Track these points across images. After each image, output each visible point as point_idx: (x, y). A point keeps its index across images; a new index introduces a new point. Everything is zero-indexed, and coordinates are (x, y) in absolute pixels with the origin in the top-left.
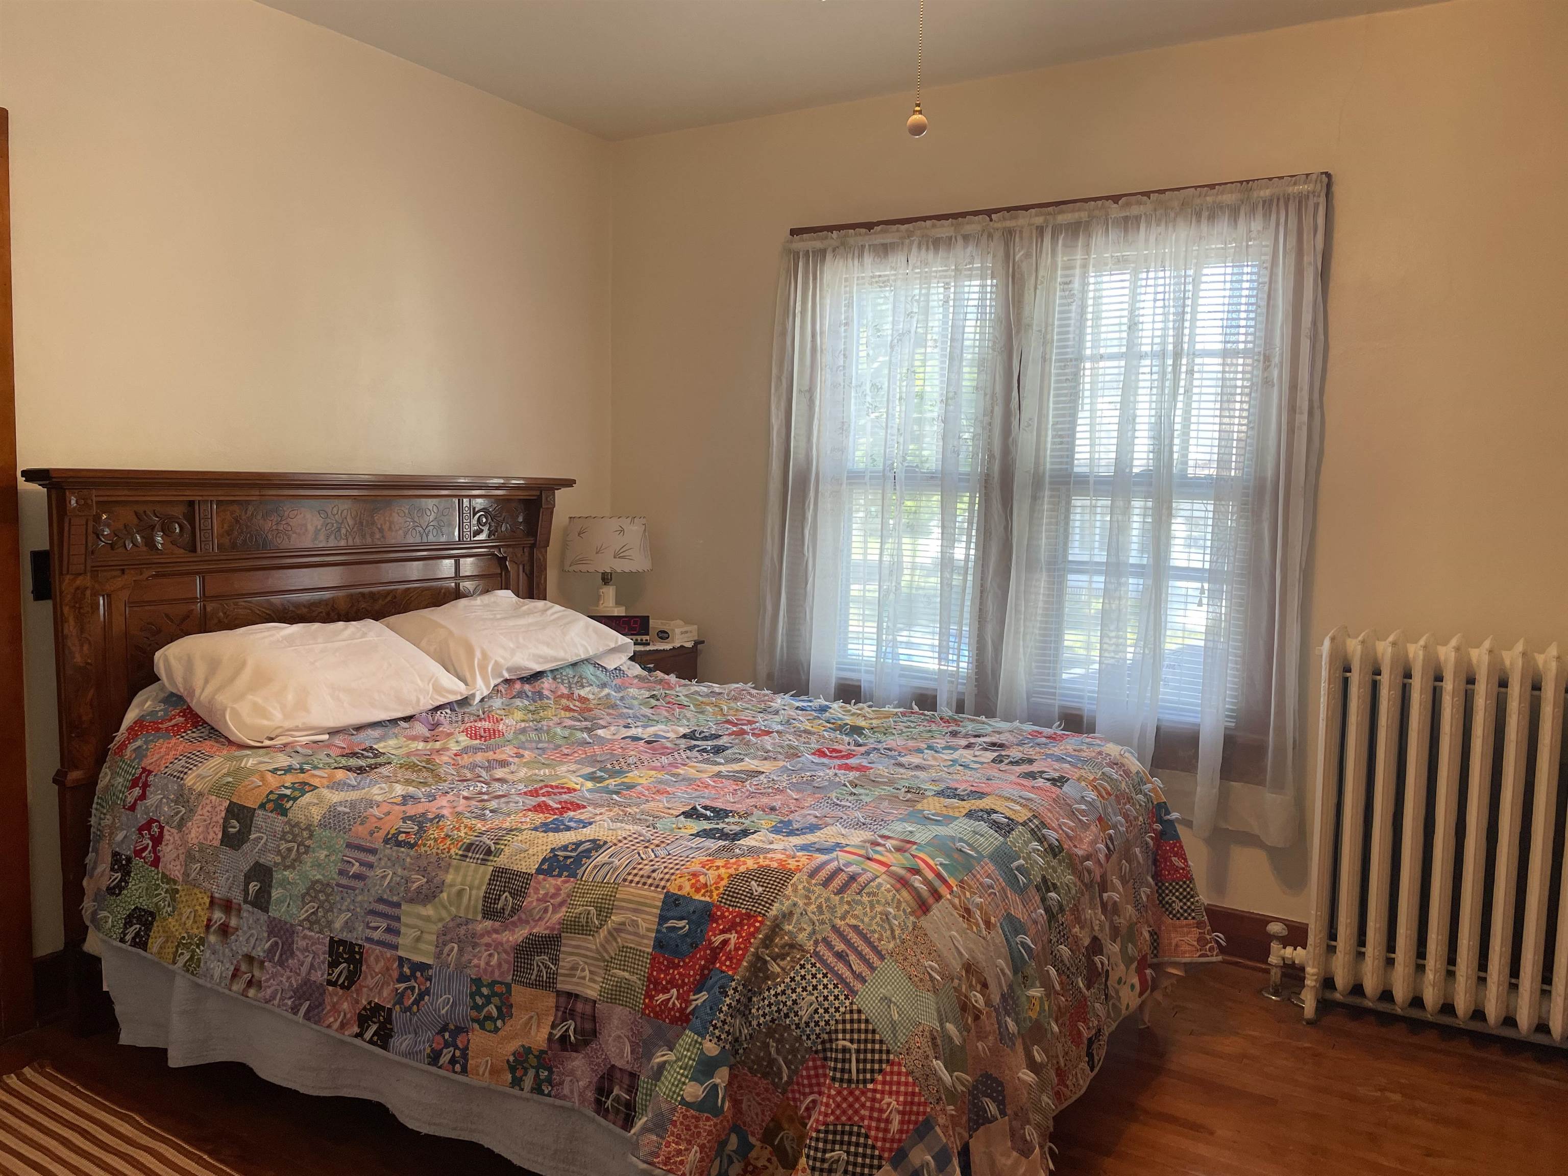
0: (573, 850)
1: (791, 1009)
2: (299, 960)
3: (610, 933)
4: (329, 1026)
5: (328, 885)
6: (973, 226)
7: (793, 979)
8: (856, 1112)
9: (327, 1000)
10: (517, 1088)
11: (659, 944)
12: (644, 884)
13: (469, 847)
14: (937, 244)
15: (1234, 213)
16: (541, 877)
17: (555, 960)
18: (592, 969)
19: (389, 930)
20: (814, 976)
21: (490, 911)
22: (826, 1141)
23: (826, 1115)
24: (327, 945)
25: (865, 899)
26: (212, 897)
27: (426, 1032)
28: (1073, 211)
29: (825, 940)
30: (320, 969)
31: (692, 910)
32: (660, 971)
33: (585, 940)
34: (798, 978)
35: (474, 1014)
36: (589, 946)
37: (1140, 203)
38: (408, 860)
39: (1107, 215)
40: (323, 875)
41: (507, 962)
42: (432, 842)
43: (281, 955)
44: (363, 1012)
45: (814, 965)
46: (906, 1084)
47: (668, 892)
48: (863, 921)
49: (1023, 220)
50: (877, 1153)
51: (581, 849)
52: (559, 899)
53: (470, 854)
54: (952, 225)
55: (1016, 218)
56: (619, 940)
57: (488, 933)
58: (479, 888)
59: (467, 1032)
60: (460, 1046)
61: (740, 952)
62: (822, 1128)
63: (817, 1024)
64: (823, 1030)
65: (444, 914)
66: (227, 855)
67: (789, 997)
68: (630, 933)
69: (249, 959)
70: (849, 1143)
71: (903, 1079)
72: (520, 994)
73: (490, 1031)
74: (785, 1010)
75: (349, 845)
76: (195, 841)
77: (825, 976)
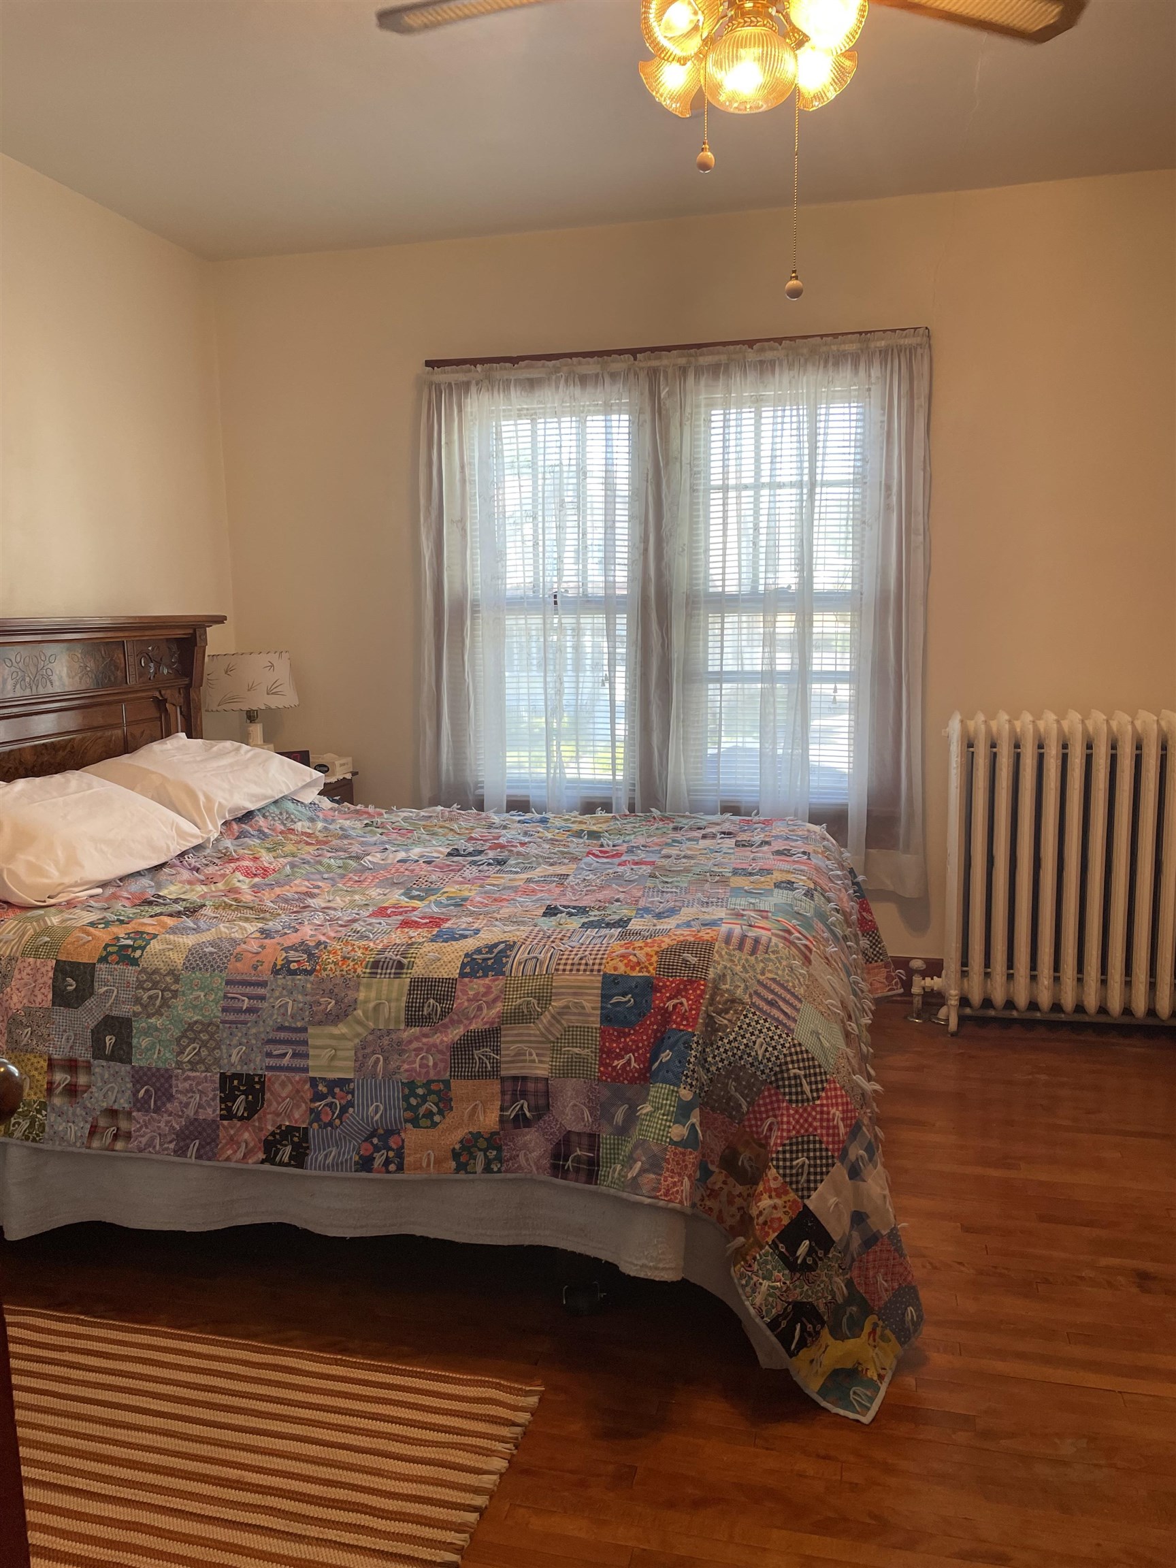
0: (490, 952)
1: (744, 1052)
2: (181, 1103)
3: (553, 1017)
4: (228, 1159)
5: (210, 1024)
6: (619, 364)
7: (740, 1028)
8: (811, 1125)
9: (222, 1133)
10: (463, 1172)
11: (606, 1018)
12: (578, 970)
13: (376, 965)
14: (583, 380)
15: (856, 360)
16: (466, 980)
17: (497, 1051)
18: (538, 1051)
19: (294, 1055)
20: (757, 1022)
21: (414, 1017)
22: (791, 1152)
23: (789, 1131)
24: (218, 1081)
25: (773, 957)
26: (50, 1060)
27: (350, 1142)
28: (712, 354)
29: (756, 992)
30: (210, 1106)
31: (633, 985)
32: (612, 1041)
33: (528, 1028)
34: (745, 1026)
35: (409, 1114)
36: (532, 1032)
37: (772, 349)
38: (309, 985)
39: (744, 358)
40: (203, 1015)
41: (442, 1060)
42: (332, 966)
43: (155, 1101)
44: (271, 1138)
45: (754, 1014)
46: (842, 1096)
47: (605, 974)
48: (777, 974)
49: (666, 360)
50: (830, 1154)
51: (496, 951)
52: (492, 996)
53: (379, 971)
54: (598, 363)
55: (660, 358)
56: (563, 1022)
57: (417, 1039)
58: (398, 1000)
59: (399, 1133)
60: (394, 1147)
61: (694, 1012)
62: (787, 1142)
63: (769, 1060)
64: (774, 1064)
65: (359, 1029)
66: (62, 1015)
67: (740, 1043)
68: (575, 1014)
69: (112, 1113)
70: (808, 1150)
71: (839, 1093)
72: (459, 1088)
73: (427, 1127)
74: (739, 1053)
75: (228, 983)
76: (19, 1006)
77: (766, 1021)
